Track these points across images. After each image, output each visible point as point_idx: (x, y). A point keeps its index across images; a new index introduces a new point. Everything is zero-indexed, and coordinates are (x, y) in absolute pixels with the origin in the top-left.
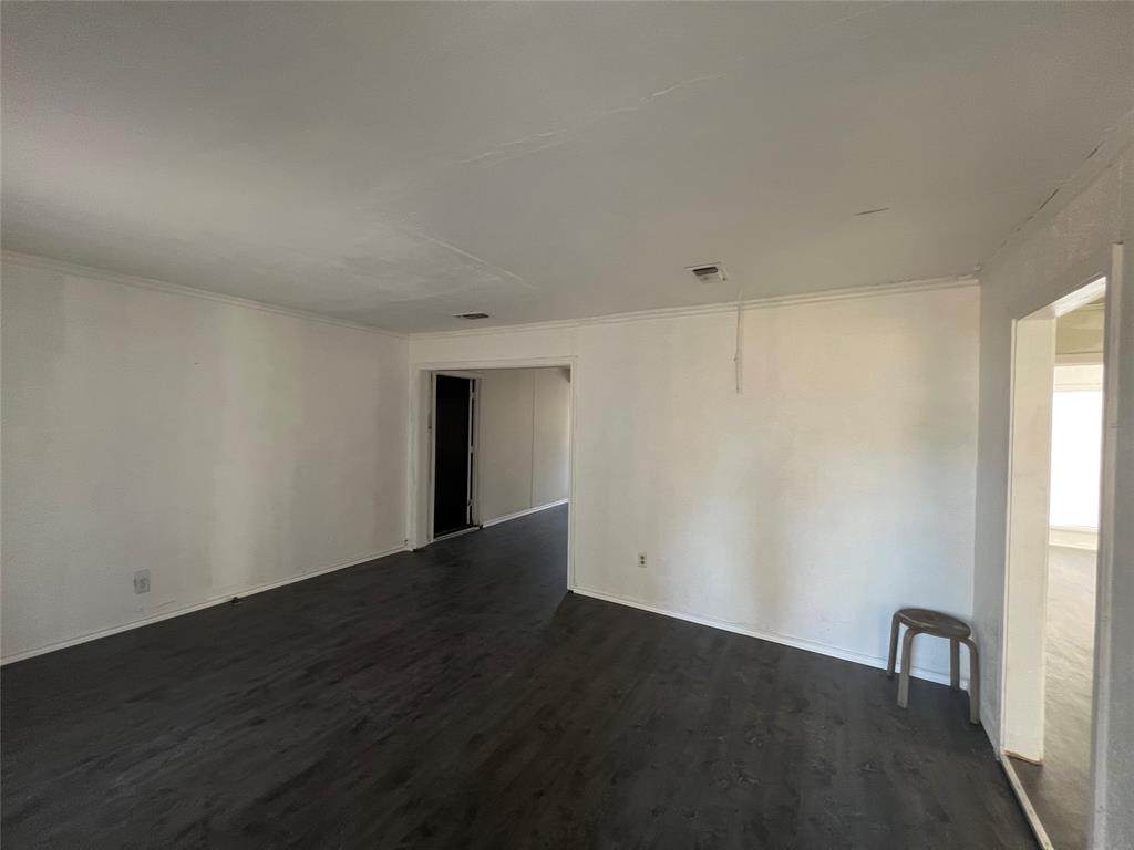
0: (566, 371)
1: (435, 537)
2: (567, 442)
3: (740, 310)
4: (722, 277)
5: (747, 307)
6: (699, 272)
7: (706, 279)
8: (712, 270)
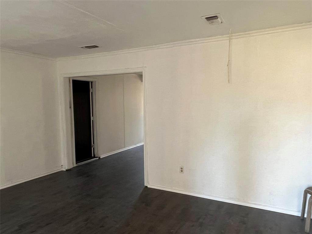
0: (140, 76)
1: (76, 164)
2: (142, 113)
3: (230, 40)
4: (220, 21)
5: (234, 37)
6: (208, 19)
7: (212, 22)
8: (215, 17)
